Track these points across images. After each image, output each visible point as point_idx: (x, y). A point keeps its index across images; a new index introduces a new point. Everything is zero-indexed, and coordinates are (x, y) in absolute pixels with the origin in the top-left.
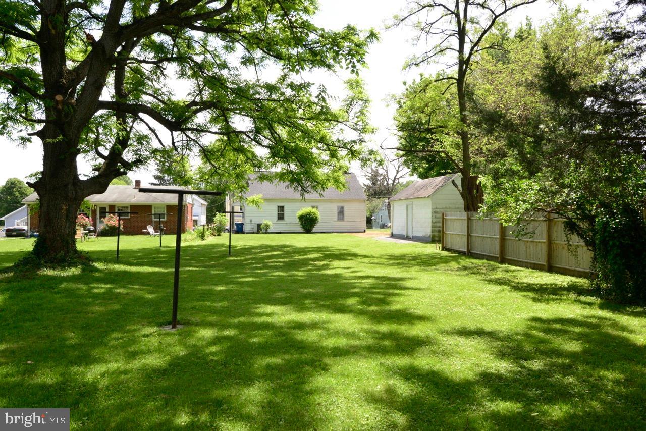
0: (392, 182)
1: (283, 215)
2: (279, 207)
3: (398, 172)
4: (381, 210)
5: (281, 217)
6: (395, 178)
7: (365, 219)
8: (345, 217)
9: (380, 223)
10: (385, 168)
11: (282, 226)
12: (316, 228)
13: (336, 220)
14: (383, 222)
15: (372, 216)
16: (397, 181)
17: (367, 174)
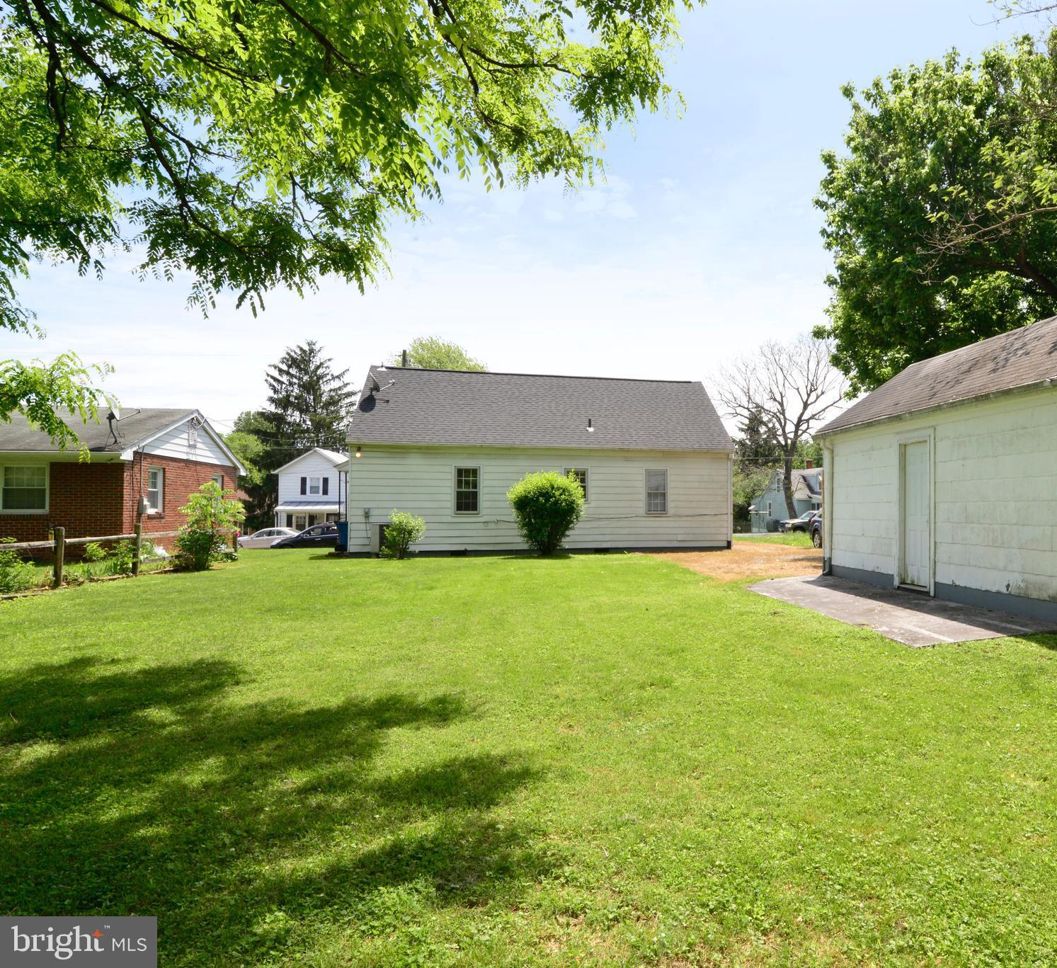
0: (793, 429)
1: (475, 495)
2: (460, 472)
3: (806, 405)
4: (769, 489)
5: (467, 501)
6: (800, 420)
7: (730, 510)
8: (671, 506)
9: (768, 518)
10: (779, 398)
11: (470, 530)
12: (572, 538)
13: (642, 511)
14: (774, 517)
15: (749, 505)
16: (804, 427)
17: (739, 410)
